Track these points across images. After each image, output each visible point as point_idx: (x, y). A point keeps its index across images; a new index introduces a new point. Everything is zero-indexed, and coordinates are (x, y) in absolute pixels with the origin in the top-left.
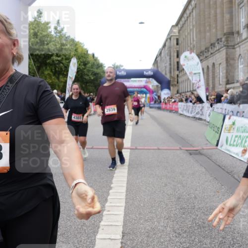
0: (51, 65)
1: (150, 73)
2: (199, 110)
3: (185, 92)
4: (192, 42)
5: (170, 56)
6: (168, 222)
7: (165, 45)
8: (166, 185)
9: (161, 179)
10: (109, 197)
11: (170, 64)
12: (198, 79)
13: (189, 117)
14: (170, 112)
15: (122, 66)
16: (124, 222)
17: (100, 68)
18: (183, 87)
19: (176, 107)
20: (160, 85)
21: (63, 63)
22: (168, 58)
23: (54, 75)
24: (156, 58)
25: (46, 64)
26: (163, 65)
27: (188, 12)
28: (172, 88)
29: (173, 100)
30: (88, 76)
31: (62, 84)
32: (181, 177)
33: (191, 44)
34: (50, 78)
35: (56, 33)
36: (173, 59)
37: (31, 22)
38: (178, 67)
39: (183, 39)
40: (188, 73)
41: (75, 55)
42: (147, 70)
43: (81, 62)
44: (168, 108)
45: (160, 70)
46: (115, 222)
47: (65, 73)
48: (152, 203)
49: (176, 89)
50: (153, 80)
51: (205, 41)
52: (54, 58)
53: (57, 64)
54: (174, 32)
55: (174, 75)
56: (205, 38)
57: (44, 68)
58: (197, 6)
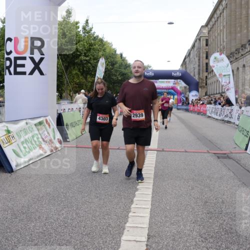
0: (79, 65)
1: (179, 74)
2: (228, 113)
3: (214, 94)
4: (222, 43)
5: (199, 57)
6: (194, 226)
7: (193, 46)
8: (193, 189)
9: (188, 183)
10: (135, 199)
11: (199, 66)
12: (228, 81)
13: (217, 119)
14: (198, 114)
15: (150, 67)
16: (149, 224)
17: (128, 68)
18: (211, 89)
19: (204, 109)
20: (188, 87)
21: (90, 63)
22: (197, 59)
23: (82, 74)
24: (185, 59)
25: (74, 64)
26: (192, 66)
27: (218, 12)
28: (200, 89)
29: (201, 102)
30: (116, 76)
31: (90, 84)
32: (208, 181)
33: (221, 45)
34: (78, 77)
35: (84, 33)
36: (202, 60)
38: (207, 69)
39: (213, 40)
40: (217, 75)
41: (103, 55)
42: (175, 71)
44: (196, 110)
45: (188, 71)
46: (141, 224)
47: (93, 73)
48: (179, 206)
49: (204, 91)
50: (181, 81)
51: (236, 42)
52: (83, 58)
53: (85, 64)
54: (204, 33)
55: (202, 76)
56: (235, 39)
57: (72, 68)
58: (228, 6)
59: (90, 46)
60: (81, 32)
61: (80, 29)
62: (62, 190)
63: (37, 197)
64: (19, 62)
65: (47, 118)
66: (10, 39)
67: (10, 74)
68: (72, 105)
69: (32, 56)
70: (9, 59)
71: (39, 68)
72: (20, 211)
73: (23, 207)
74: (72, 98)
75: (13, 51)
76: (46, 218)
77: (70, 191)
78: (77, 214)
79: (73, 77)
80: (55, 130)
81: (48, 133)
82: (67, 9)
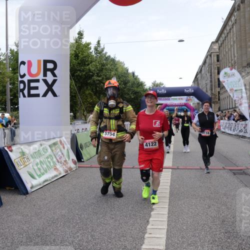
0: (92, 85)
1: (191, 91)
2: (242, 128)
3: (227, 109)
4: (233, 58)
5: (211, 73)
6: (212, 247)
7: (205, 62)
8: (209, 207)
9: (204, 201)
10: (151, 219)
11: (211, 81)
12: (240, 96)
13: (232, 135)
15: (163, 84)
16: (166, 246)
17: (140, 86)
18: (224, 104)
20: (201, 103)
22: (208, 75)
23: (95, 94)
24: (197, 75)
25: (87, 84)
26: (204, 82)
27: (228, 28)
28: (213, 105)
30: (128, 95)
32: (225, 199)
33: (232, 60)
34: (91, 97)
35: (96, 53)
36: (214, 75)
37: (72, 43)
38: (219, 84)
39: (224, 55)
40: (229, 90)
41: (115, 75)
42: (187, 88)
43: (121, 81)
45: (200, 87)
46: (157, 245)
49: (217, 106)
50: (194, 98)
51: (247, 57)
52: (95, 78)
53: (98, 84)
54: (214, 49)
55: (215, 92)
56: (246, 53)
57: (85, 88)
58: (238, 21)
59: (102, 66)
60: (93, 52)
61: (92, 50)
62: (77, 212)
63: (52, 219)
64: (32, 85)
65: (61, 139)
66: (23, 63)
67: (24, 96)
68: (86, 124)
69: (45, 78)
70: (23, 82)
71: (53, 89)
72: (35, 234)
73: (38, 230)
74: (85, 118)
75: (27, 74)
76: (61, 241)
77: (86, 213)
78: (92, 236)
79: (86, 96)
80: (69, 151)
81: (62, 154)
82: (79, 31)
